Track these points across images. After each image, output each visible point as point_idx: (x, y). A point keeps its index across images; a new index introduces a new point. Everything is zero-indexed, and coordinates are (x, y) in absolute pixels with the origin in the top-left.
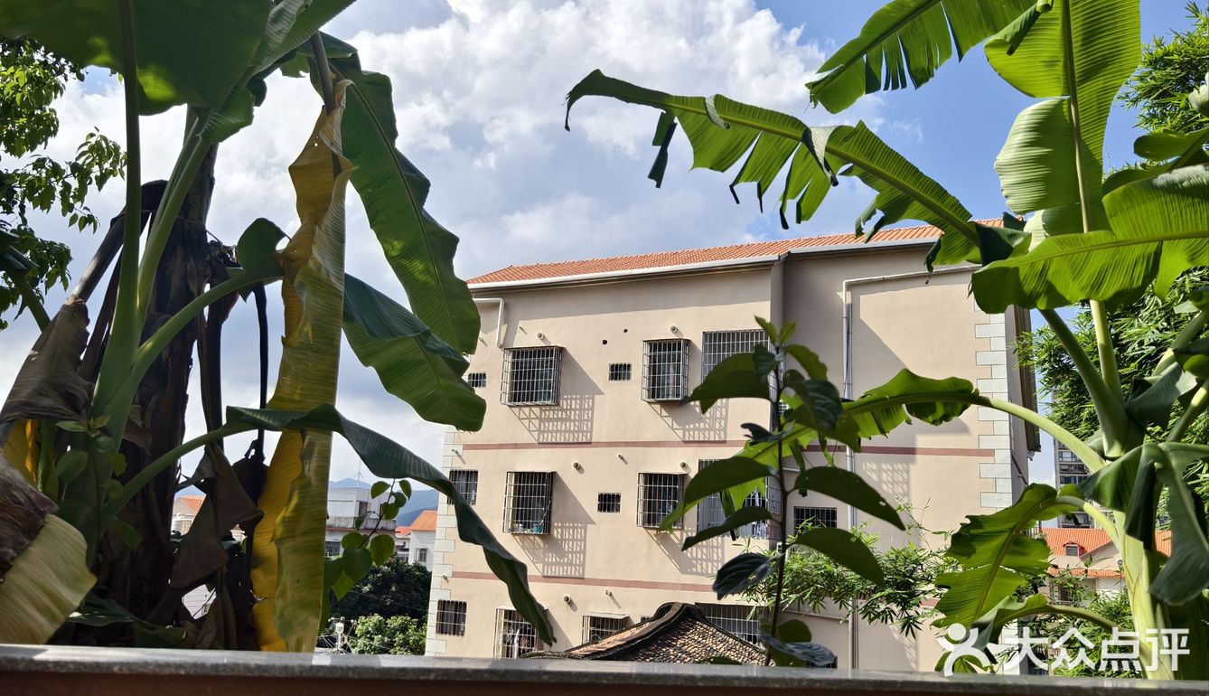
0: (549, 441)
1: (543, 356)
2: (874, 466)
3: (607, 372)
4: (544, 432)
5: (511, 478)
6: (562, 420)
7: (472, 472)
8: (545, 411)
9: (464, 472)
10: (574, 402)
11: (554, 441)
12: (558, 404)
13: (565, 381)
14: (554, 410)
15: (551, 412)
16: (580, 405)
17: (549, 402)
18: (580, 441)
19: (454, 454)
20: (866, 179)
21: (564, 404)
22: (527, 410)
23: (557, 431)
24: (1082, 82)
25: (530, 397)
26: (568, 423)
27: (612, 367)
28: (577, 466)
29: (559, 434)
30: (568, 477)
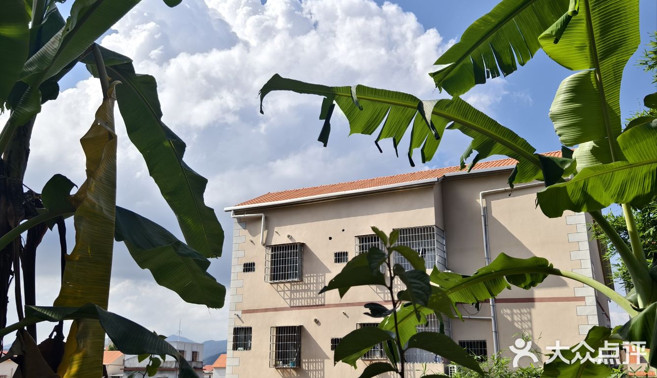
0: (297, 305)
1: (291, 250)
2: (509, 311)
3: (333, 258)
4: (294, 299)
5: (273, 331)
6: (305, 291)
7: (248, 328)
8: (294, 285)
9: (243, 328)
10: (312, 278)
11: (300, 305)
12: (302, 281)
13: (306, 265)
14: (299, 285)
15: (298, 286)
16: (317, 280)
17: (296, 280)
18: (317, 304)
19: (236, 316)
20: (464, 131)
21: (306, 280)
22: (282, 285)
23: (302, 298)
24: (602, 59)
25: (284, 277)
26: (309, 293)
27: (336, 254)
28: (316, 321)
29: (303, 300)
30: (311, 329)
